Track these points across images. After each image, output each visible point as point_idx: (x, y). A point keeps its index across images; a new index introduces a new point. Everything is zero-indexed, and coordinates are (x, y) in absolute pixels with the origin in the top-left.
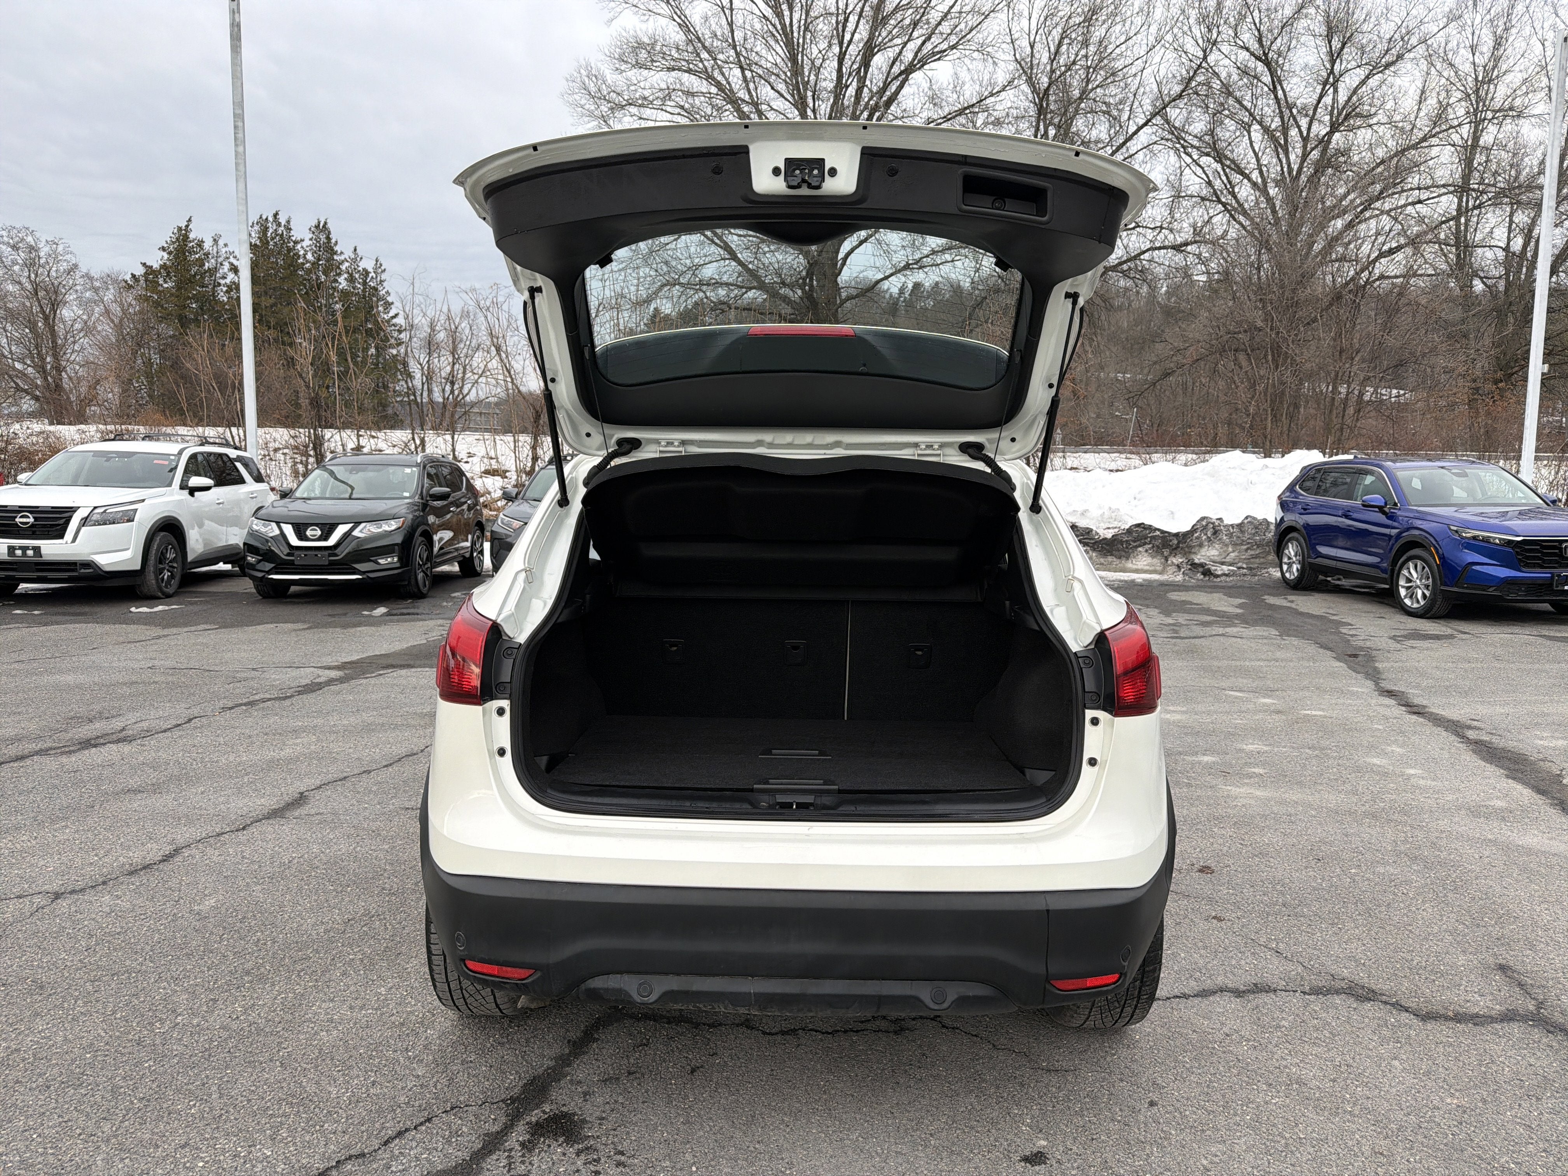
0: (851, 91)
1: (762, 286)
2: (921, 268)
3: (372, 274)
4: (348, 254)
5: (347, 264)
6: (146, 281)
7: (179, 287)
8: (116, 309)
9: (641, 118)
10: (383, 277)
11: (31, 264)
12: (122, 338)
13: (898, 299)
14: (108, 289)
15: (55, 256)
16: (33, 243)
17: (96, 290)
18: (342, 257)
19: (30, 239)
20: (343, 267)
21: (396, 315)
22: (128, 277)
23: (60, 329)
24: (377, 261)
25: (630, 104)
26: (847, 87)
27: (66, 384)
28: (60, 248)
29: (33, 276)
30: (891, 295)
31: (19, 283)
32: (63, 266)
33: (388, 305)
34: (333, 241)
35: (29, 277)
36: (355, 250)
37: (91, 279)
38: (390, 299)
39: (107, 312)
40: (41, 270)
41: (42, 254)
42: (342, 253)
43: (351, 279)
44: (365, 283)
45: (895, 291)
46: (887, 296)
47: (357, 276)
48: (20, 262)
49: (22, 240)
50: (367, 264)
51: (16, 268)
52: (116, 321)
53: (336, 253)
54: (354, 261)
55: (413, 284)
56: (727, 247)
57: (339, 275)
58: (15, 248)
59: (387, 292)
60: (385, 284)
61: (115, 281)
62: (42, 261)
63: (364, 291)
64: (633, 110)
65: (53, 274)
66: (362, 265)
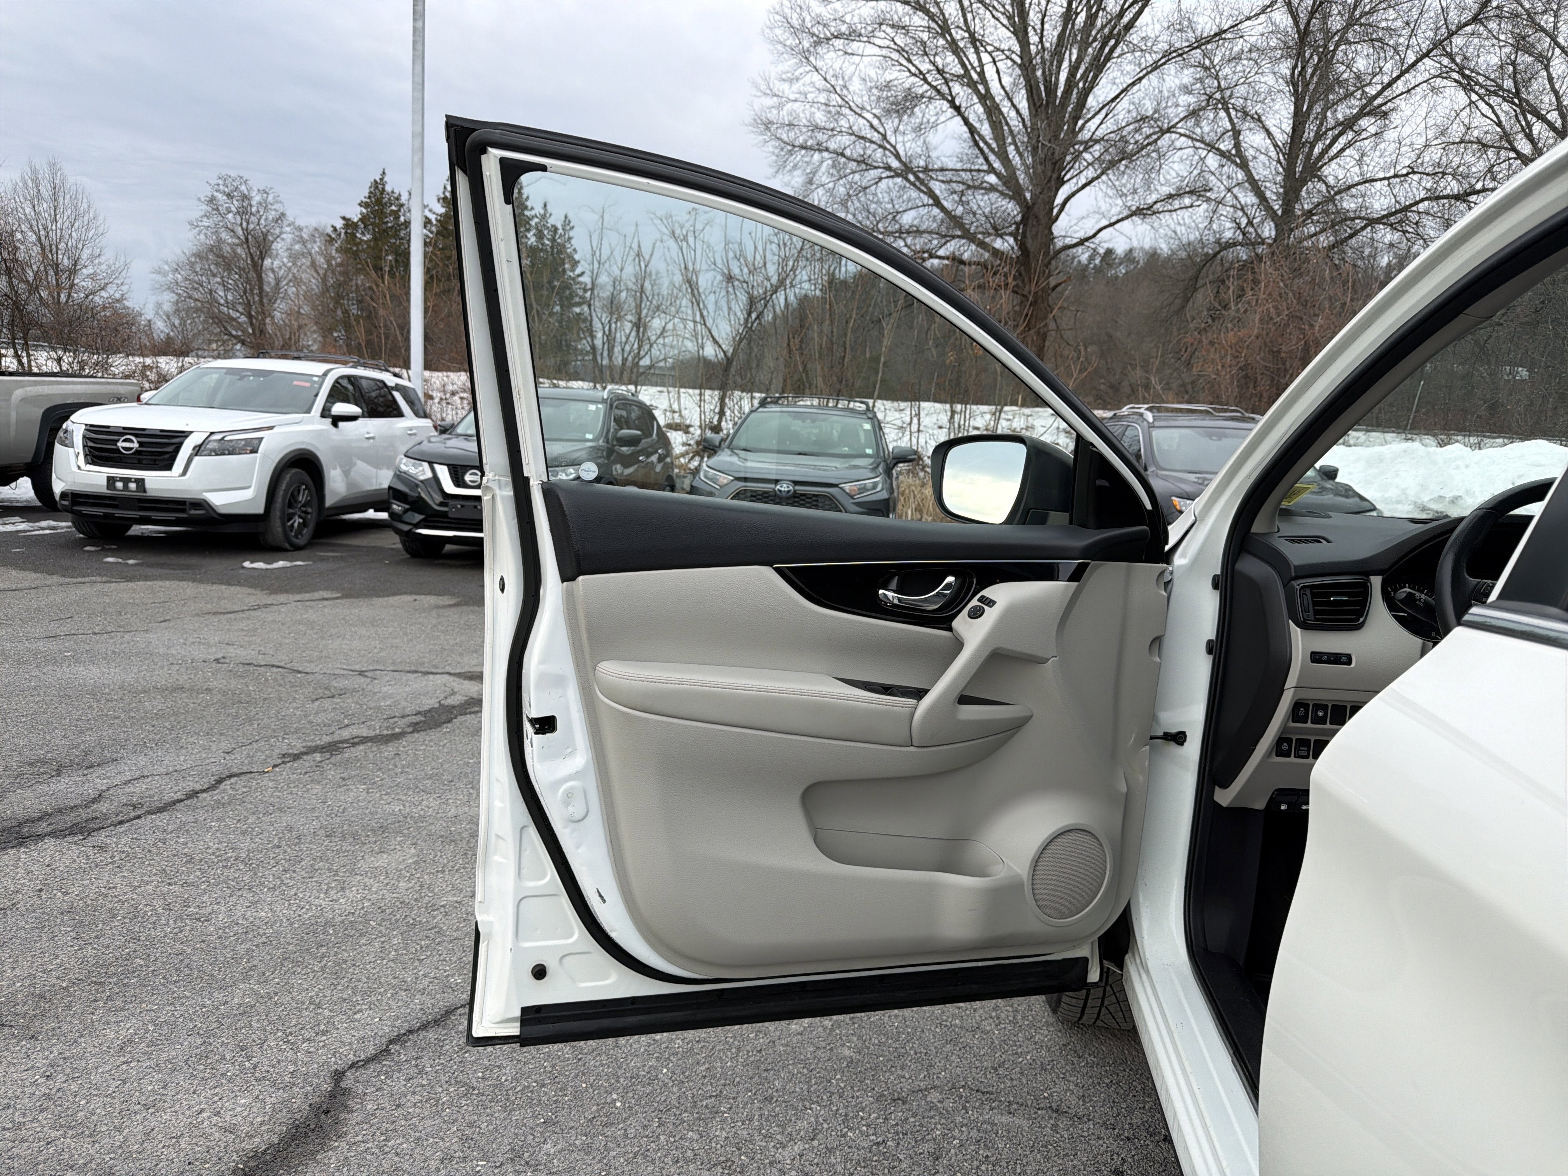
0: (1081, 19)
1: (969, 237)
2: (1154, 213)
3: (560, 231)
4: (539, 210)
5: (536, 220)
6: (346, 233)
7: (375, 239)
8: (321, 260)
9: (846, 53)
10: (571, 234)
11: (243, 212)
12: (326, 290)
13: (1087, 266)
14: (315, 242)
15: (265, 205)
16: (246, 192)
17: (304, 242)
18: (533, 213)
19: (243, 188)
20: (533, 223)
21: (583, 273)
22: (329, 230)
23: (269, 278)
24: (566, 217)
25: (836, 37)
26: (1077, 14)
27: (269, 328)
28: (270, 198)
29: (244, 224)
30: (1079, 262)
31: (233, 231)
32: (272, 215)
33: (575, 263)
34: (525, 196)
35: (241, 225)
36: (545, 205)
37: (300, 229)
38: (577, 257)
39: (313, 264)
40: (253, 218)
41: (254, 203)
42: (532, 208)
43: (540, 236)
44: (553, 240)
45: (1084, 258)
46: (1075, 263)
47: (546, 232)
48: (234, 209)
49: (237, 188)
50: (556, 219)
51: (230, 216)
52: (321, 272)
53: (526, 208)
54: (544, 217)
55: (602, 217)
56: (931, 193)
57: (528, 230)
58: (229, 196)
59: (575, 250)
60: (573, 242)
61: (321, 234)
62: (254, 210)
63: (552, 247)
64: (838, 43)
65: (262, 221)
66: (551, 221)
